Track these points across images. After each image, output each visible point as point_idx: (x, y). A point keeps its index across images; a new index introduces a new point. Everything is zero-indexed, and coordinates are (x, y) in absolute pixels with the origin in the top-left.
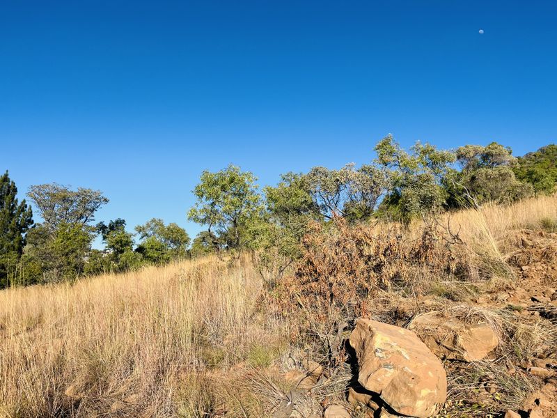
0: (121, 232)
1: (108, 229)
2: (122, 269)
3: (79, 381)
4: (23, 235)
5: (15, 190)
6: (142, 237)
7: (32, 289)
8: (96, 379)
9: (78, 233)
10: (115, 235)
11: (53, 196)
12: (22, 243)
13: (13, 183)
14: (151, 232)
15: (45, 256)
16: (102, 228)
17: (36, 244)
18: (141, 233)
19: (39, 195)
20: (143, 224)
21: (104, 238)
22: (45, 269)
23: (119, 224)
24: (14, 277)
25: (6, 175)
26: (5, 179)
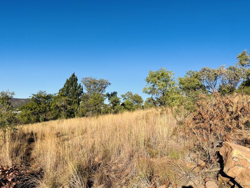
0: (115, 97)
1: (111, 96)
2: (116, 112)
3: (100, 156)
4: (80, 97)
5: (77, 80)
6: (124, 99)
7: (83, 118)
8: (106, 156)
9: (99, 97)
10: (113, 98)
11: (90, 82)
12: (79, 100)
13: (76, 77)
14: (127, 97)
15: (88, 106)
16: (108, 95)
17: (84, 101)
18: (123, 98)
19: (86, 81)
20: (124, 94)
21: (109, 99)
22: (87, 111)
23: (114, 94)
24: (76, 114)
25: (74, 74)
26: (74, 75)
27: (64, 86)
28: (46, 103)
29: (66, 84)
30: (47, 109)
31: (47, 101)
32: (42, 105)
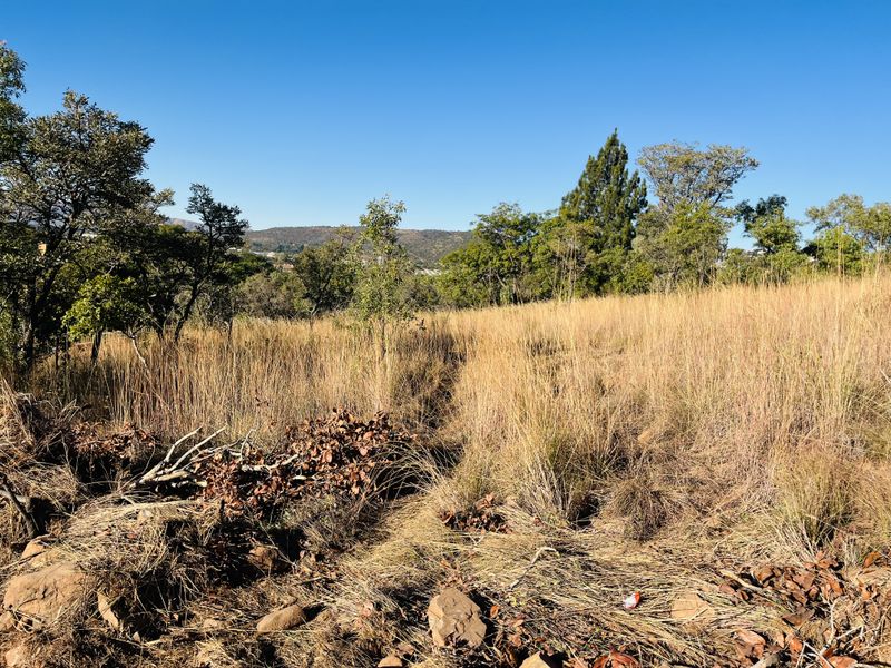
0: (778, 217)
1: (755, 214)
2: (781, 278)
3: (660, 425)
4: (634, 223)
5: (625, 157)
6: (819, 228)
7: (639, 299)
9: (702, 219)
10: (767, 224)
11: (672, 161)
12: (631, 235)
13: (624, 147)
14: (838, 219)
15: (658, 253)
16: (745, 211)
17: (647, 236)
18: (818, 221)
19: (654, 161)
20: (822, 204)
21: (748, 228)
22: (658, 272)
23: (776, 203)
24: (619, 281)
25: (615, 136)
26: (613, 142)
27: (580, 184)
28: (519, 243)
29: (584, 175)
30: (523, 263)
31: (521, 239)
32: (508, 250)
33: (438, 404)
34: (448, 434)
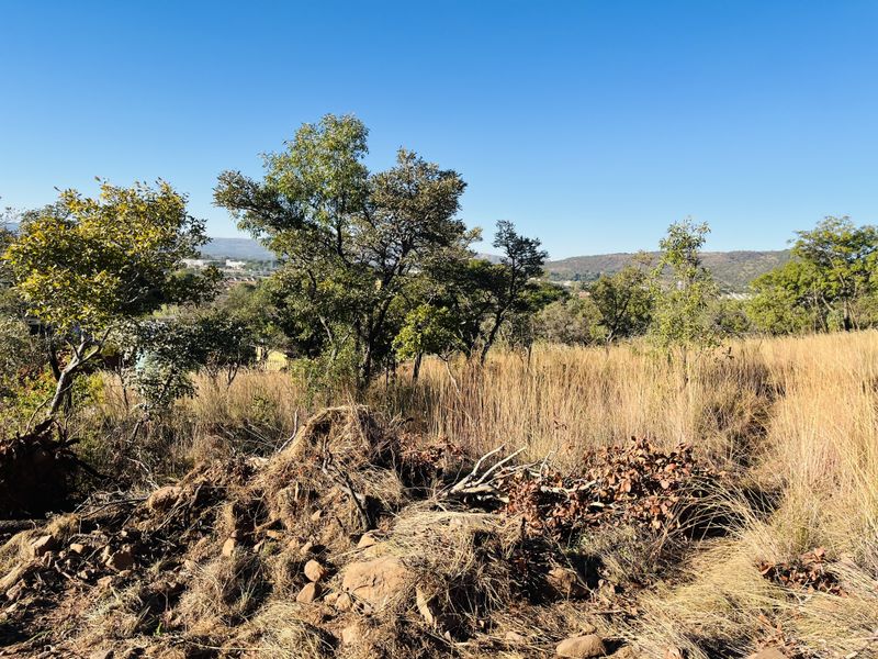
28: (851, 262)
30: (857, 284)
31: (854, 256)
32: (837, 269)
33: (750, 441)
34: (764, 474)
